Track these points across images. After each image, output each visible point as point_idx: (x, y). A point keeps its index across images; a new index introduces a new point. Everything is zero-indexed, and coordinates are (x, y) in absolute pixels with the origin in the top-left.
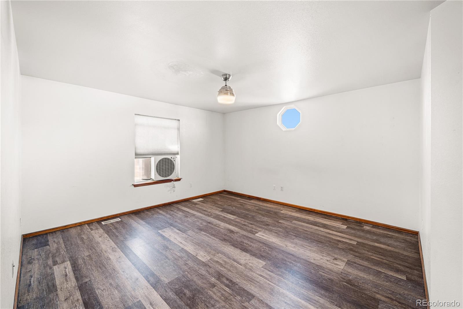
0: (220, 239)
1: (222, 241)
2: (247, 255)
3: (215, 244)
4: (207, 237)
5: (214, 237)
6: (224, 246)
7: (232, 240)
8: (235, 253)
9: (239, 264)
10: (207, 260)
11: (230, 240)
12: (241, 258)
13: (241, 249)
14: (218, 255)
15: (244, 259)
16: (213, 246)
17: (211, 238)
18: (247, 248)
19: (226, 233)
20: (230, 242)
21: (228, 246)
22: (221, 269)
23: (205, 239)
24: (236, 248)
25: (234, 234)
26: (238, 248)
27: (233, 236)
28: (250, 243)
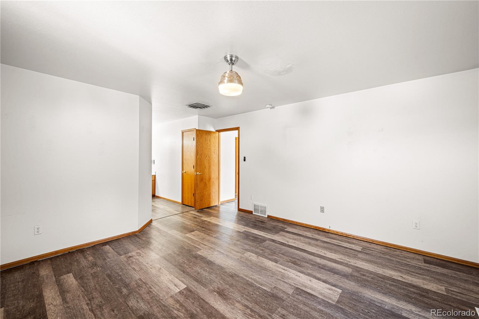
0: (238, 276)
1: (235, 274)
2: (210, 258)
3: (243, 270)
4: (258, 280)
5: (248, 281)
6: (232, 267)
7: (222, 275)
8: (220, 260)
9: (219, 251)
10: (247, 253)
11: (225, 276)
12: (217, 256)
13: (215, 264)
14: (238, 257)
15: (214, 255)
16: (245, 266)
17: (251, 278)
18: (207, 265)
19: (231, 289)
20: (226, 272)
21: (228, 267)
22: (233, 248)
23: (259, 277)
24: (219, 264)
25: (218, 288)
26: (217, 265)
27: (221, 284)
28: (201, 272)
